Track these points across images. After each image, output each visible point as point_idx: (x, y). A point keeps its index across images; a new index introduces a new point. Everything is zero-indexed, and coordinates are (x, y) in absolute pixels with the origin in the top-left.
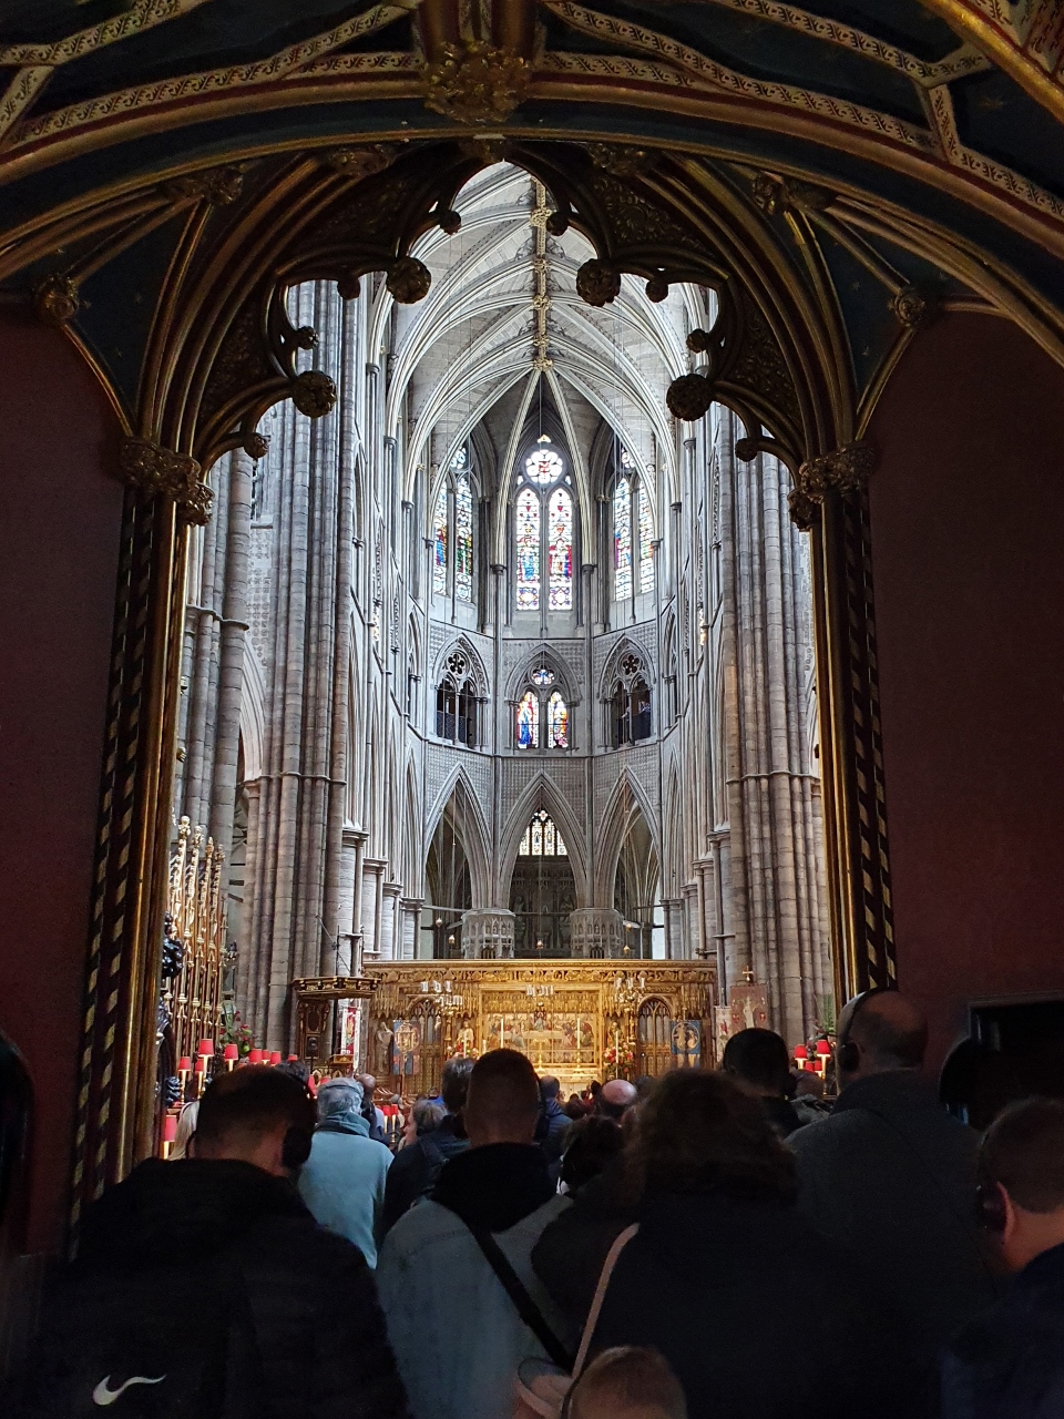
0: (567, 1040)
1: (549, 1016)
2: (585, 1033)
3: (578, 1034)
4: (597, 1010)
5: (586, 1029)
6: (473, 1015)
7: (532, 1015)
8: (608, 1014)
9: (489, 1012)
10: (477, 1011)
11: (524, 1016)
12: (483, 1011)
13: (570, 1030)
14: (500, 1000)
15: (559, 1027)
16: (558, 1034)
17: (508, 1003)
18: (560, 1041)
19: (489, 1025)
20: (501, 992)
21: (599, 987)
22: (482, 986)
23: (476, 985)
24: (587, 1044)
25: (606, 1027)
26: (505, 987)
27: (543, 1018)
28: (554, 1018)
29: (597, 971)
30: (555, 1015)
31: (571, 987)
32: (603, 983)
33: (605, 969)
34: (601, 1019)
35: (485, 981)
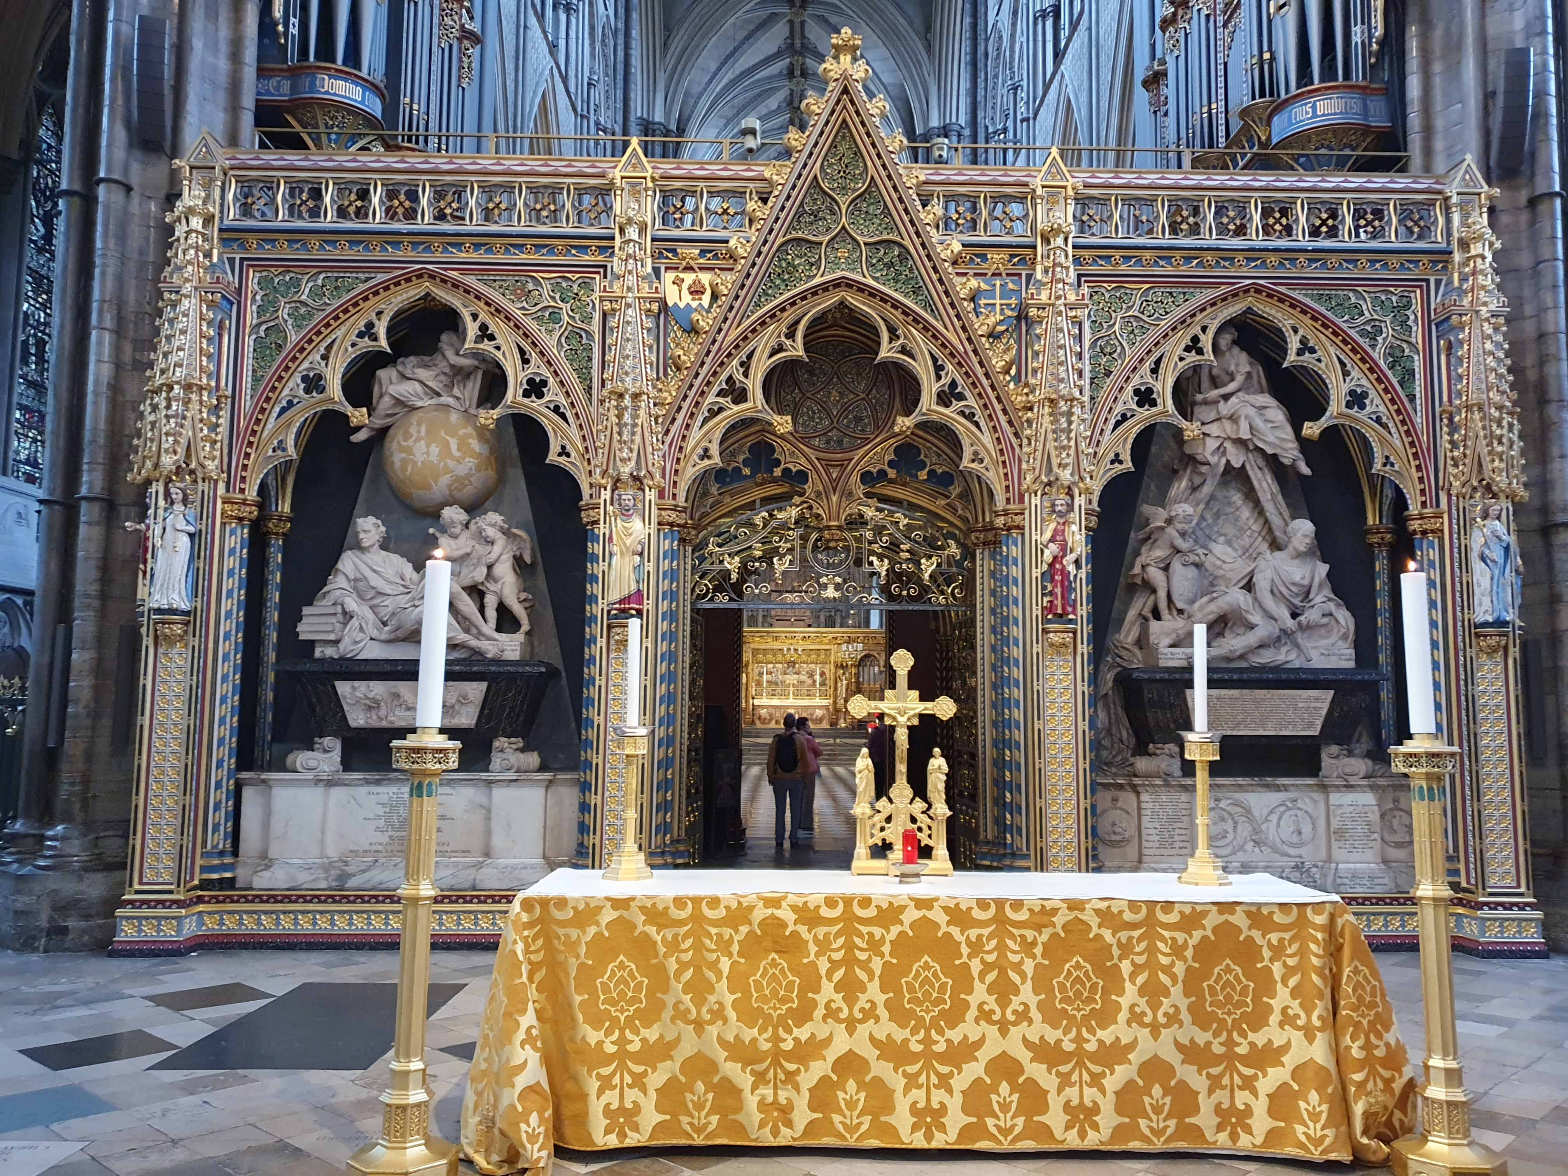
0: (809, 681)
1: (797, 666)
2: (821, 677)
5: (822, 674)
7: (786, 665)
11: (780, 666)
13: (811, 675)
15: (804, 673)
16: (803, 677)
17: (770, 657)
18: (805, 682)
19: (756, 671)
24: (823, 684)
26: (768, 647)
28: (801, 667)
29: (830, 636)
30: (802, 665)
31: (812, 647)
33: (835, 635)
34: (833, 668)
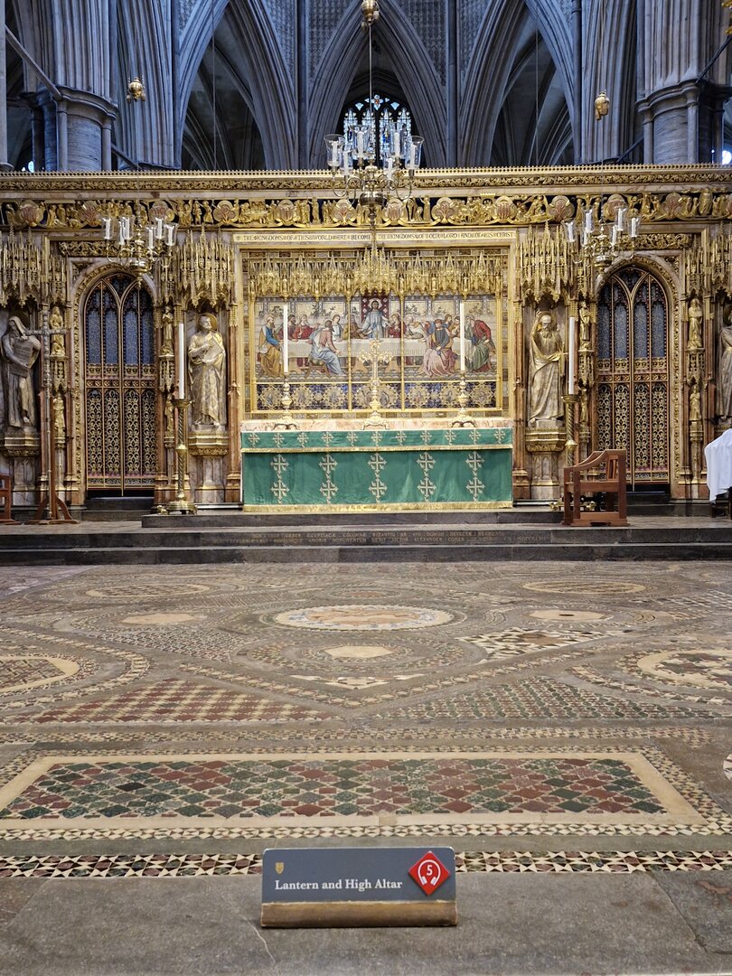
1: (394, 306)
2: (475, 343)
3: (462, 345)
4: (505, 291)
6: (221, 304)
7: (356, 305)
8: (530, 299)
9: (259, 299)
10: (231, 293)
12: (246, 296)
14: (284, 272)
15: (419, 330)
17: (302, 277)
18: (420, 361)
20: (285, 253)
21: (509, 236)
22: (241, 238)
23: (225, 236)
25: (524, 327)
27: (381, 311)
28: (406, 311)
30: (409, 304)
31: (445, 238)
32: (518, 227)
33: (525, 192)
34: (514, 312)
35: (246, 226)
